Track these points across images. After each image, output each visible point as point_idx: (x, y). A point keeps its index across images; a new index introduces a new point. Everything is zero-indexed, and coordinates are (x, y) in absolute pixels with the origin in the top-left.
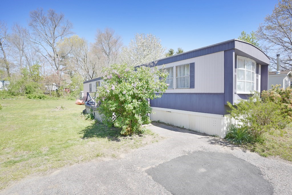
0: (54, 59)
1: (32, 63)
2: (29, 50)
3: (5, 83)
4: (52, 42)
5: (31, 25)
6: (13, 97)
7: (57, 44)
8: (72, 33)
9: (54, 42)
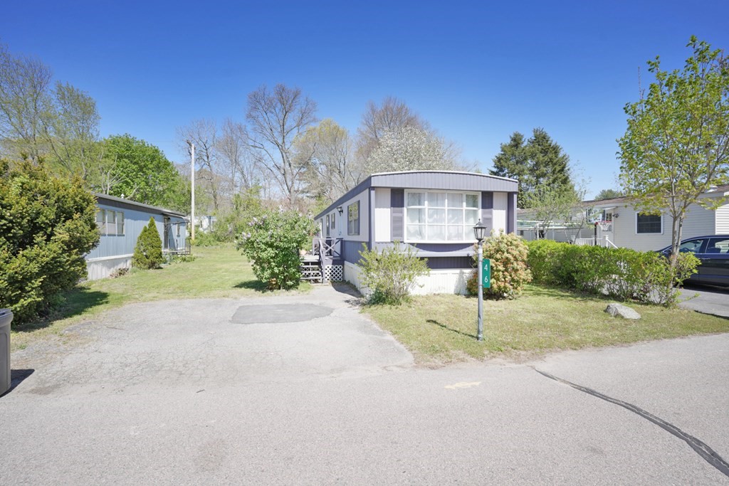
0: (283, 172)
1: (250, 184)
2: (246, 161)
3: (212, 220)
4: (280, 142)
5: (249, 116)
6: (217, 245)
7: (292, 143)
8: (315, 120)
9: (284, 142)
